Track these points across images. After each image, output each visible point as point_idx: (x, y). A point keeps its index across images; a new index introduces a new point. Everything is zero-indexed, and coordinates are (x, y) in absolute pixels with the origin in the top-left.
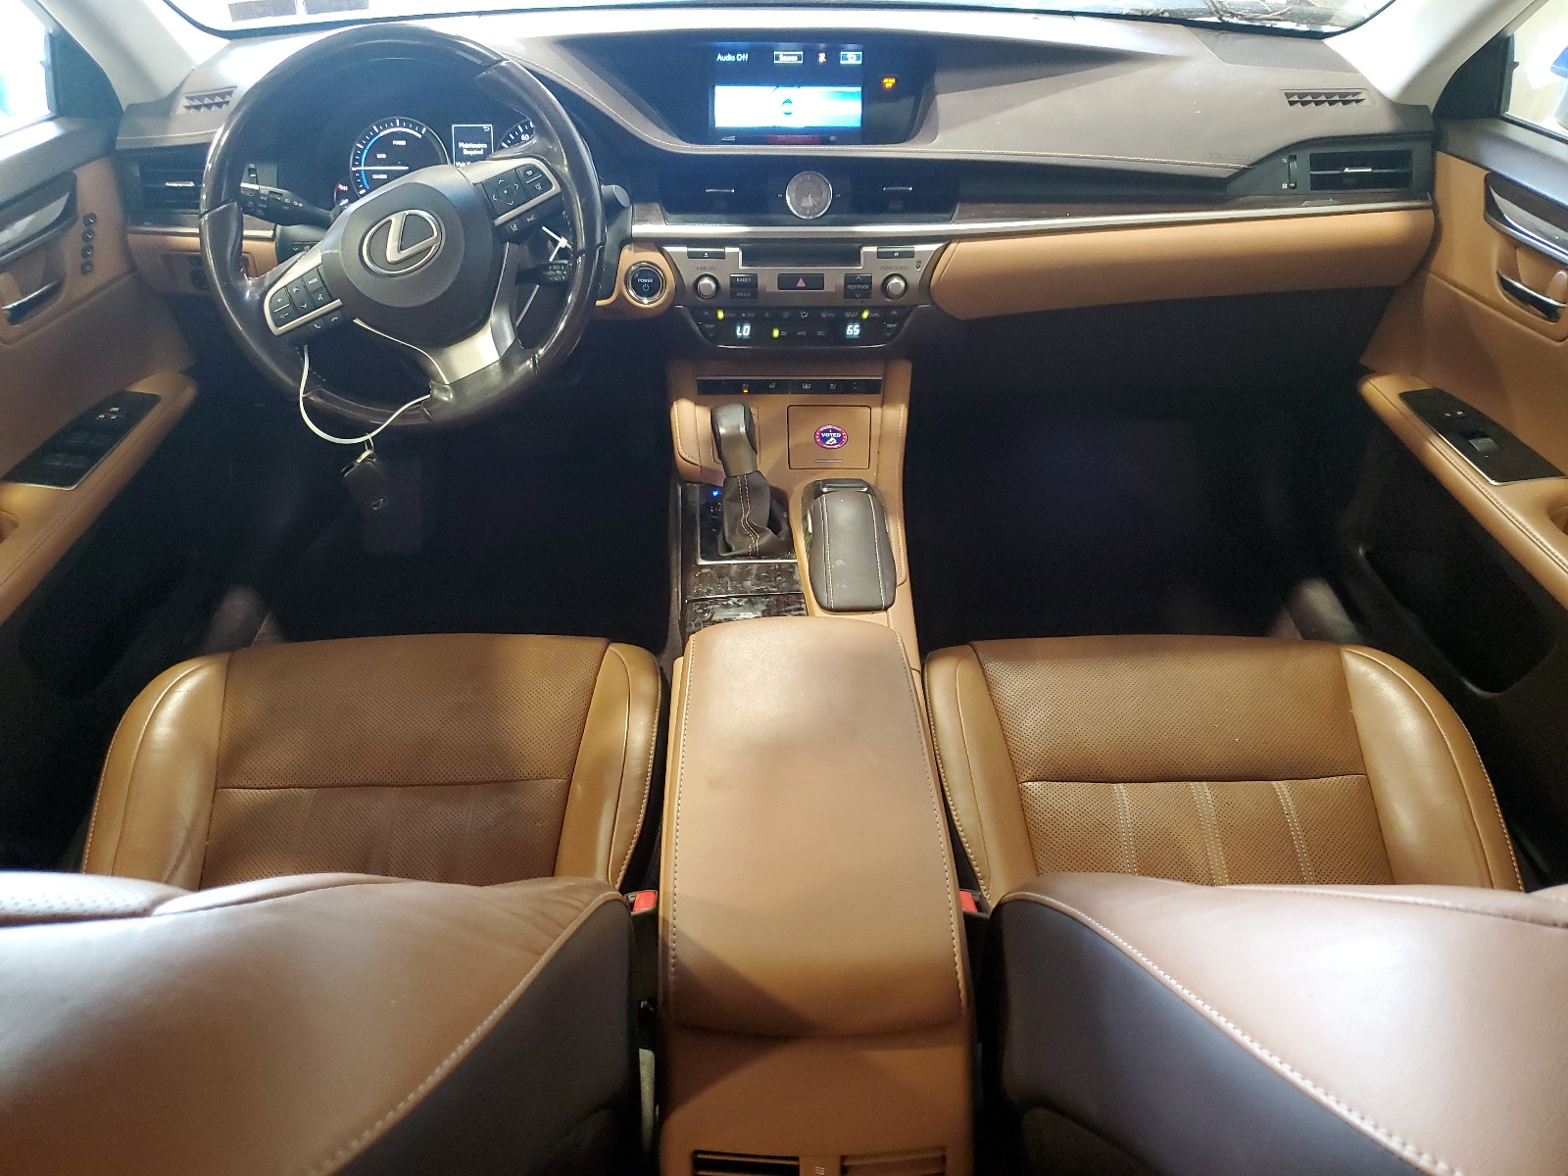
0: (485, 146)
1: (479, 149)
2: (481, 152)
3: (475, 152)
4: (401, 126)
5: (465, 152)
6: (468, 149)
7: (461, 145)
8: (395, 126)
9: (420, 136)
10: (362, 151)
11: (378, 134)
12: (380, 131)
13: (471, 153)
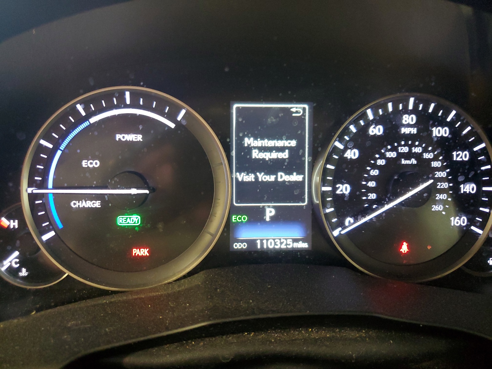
0: (293, 143)
1: (281, 149)
2: (285, 155)
3: (274, 155)
4: (134, 104)
5: (255, 154)
6: (262, 149)
7: (248, 141)
8: (122, 104)
9: (172, 125)
10: (51, 153)
11: (87, 118)
12: (90, 114)
13: (267, 156)
